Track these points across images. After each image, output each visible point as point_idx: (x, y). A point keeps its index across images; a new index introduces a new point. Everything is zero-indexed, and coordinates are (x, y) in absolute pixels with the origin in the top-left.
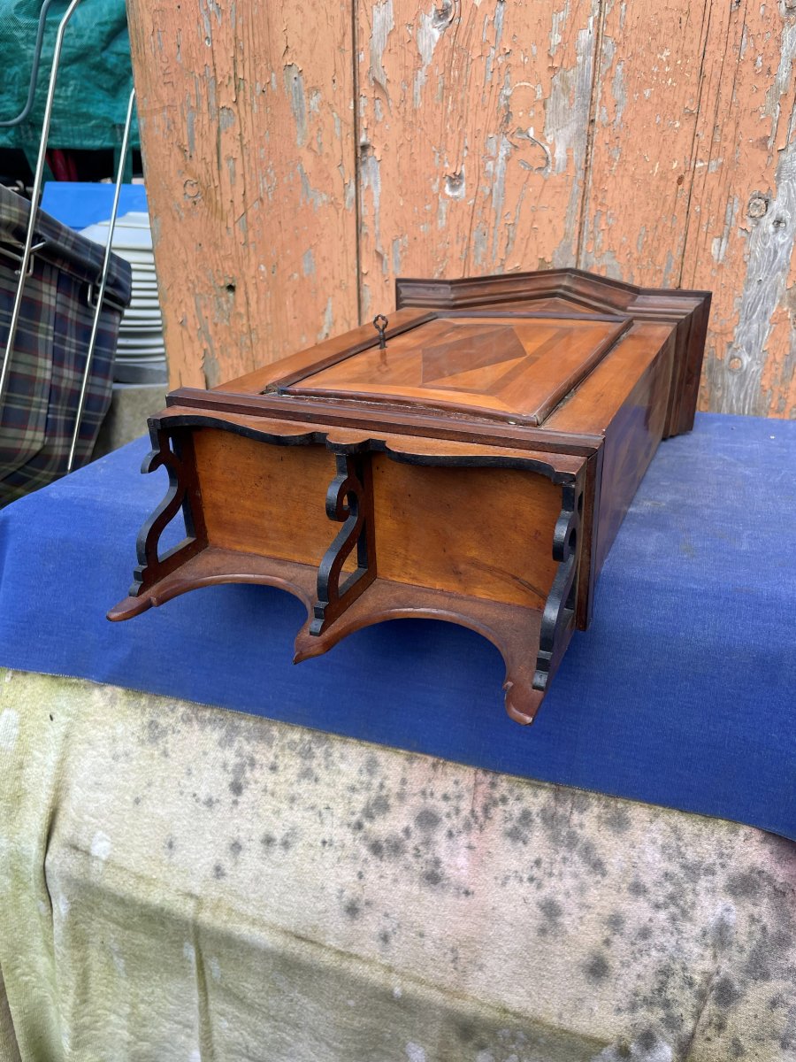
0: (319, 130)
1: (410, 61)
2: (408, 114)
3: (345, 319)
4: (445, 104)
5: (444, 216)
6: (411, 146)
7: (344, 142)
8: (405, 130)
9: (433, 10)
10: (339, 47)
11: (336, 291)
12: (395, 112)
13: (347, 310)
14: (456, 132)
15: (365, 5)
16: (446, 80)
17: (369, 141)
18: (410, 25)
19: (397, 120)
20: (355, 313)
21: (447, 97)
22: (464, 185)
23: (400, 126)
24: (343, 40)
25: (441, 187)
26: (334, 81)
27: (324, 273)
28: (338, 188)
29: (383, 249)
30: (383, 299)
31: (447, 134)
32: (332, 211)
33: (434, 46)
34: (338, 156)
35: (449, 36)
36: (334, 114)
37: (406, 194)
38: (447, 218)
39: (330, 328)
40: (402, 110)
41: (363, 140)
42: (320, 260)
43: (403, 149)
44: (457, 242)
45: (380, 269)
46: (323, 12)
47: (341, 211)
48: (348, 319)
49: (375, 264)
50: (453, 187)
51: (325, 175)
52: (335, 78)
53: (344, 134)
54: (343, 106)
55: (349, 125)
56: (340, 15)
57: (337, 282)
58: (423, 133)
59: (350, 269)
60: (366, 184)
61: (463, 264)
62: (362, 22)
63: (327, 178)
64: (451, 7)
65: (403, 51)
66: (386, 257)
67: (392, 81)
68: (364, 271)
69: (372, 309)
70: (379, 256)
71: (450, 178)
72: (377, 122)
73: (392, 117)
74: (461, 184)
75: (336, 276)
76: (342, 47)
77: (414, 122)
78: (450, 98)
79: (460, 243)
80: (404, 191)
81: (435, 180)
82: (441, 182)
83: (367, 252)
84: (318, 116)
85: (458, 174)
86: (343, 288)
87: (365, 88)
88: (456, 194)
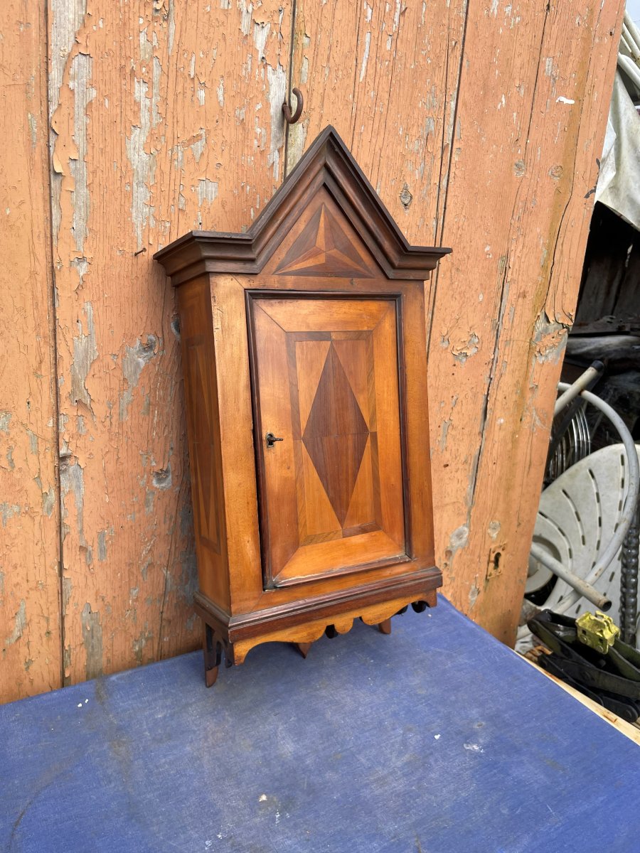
0: (10, 448)
1: (115, 383)
2: (113, 426)
3: (43, 616)
4: (151, 416)
5: (152, 504)
6: (118, 452)
7: (41, 456)
8: (111, 440)
9: (138, 343)
10: (35, 373)
11: (31, 592)
12: (100, 426)
13: (44, 607)
14: (162, 438)
15: (64, 336)
16: (151, 398)
17: (70, 452)
18: (115, 355)
19: (102, 432)
20: (54, 608)
21: (153, 411)
22: (170, 477)
23: (106, 436)
24: (40, 368)
25: (149, 481)
26: (28, 403)
27: (15, 580)
28: (34, 498)
29: (87, 543)
30: (86, 585)
31: (153, 441)
32: (26, 520)
33: (139, 372)
34: (34, 469)
35: (154, 365)
36: (30, 433)
37: (112, 492)
38: (154, 506)
39: (22, 630)
40: (107, 423)
41: (63, 451)
42: (10, 568)
43: (108, 455)
44: (165, 522)
45: (83, 560)
46: (14, 341)
47: (38, 519)
48: (46, 615)
49: (78, 557)
50: (160, 481)
51: (18, 488)
52: (30, 400)
53: (42, 449)
54: (39, 424)
55: (48, 441)
56: (35, 344)
57: (32, 584)
58: (130, 441)
59: (48, 569)
60: (67, 490)
61: (170, 539)
62: (62, 351)
63: (19, 491)
64: (155, 342)
65: (108, 375)
66: (90, 549)
67: (96, 400)
68: (66, 566)
69: (74, 597)
70: (83, 549)
71: (157, 473)
72: (80, 435)
73: (97, 429)
74: (167, 476)
75: (31, 578)
76: (39, 373)
77: (120, 432)
78: (156, 412)
79: (168, 523)
80: (110, 490)
81: (142, 477)
82: (148, 477)
83: (68, 549)
84: (8, 434)
85: (165, 469)
86: (40, 587)
87: (66, 407)
88: (163, 485)
